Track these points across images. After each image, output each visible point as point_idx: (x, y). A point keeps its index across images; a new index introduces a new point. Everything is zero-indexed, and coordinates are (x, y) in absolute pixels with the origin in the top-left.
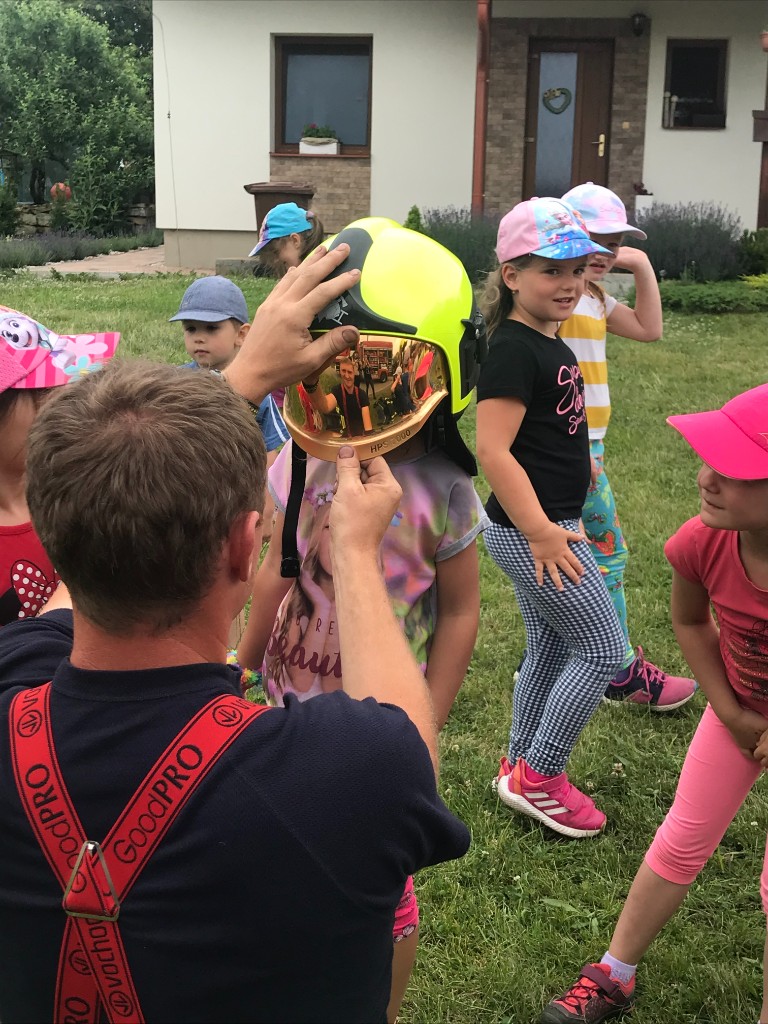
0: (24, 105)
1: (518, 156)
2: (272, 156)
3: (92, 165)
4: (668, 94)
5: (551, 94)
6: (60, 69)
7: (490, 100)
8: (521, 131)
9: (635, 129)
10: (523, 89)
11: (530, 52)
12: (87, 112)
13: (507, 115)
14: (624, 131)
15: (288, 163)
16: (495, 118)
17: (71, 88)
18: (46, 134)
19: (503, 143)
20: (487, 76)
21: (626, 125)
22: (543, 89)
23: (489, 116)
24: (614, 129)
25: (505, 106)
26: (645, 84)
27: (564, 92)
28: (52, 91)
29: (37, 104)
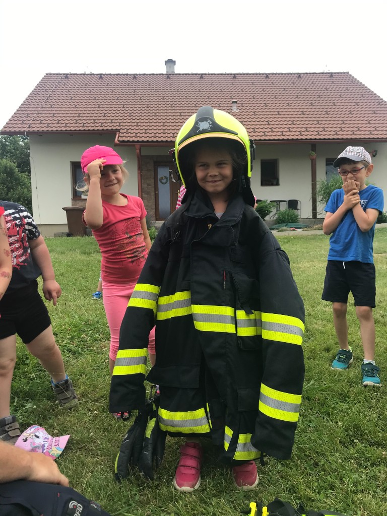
1: (153, 197)
2: (72, 200)
5: (162, 179)
7: (143, 180)
8: (153, 189)
10: (153, 177)
11: (154, 166)
13: (149, 185)
15: (78, 202)
16: (145, 186)
19: (148, 193)
20: (141, 172)
22: (159, 177)
23: (143, 185)
25: (148, 182)
27: (166, 178)
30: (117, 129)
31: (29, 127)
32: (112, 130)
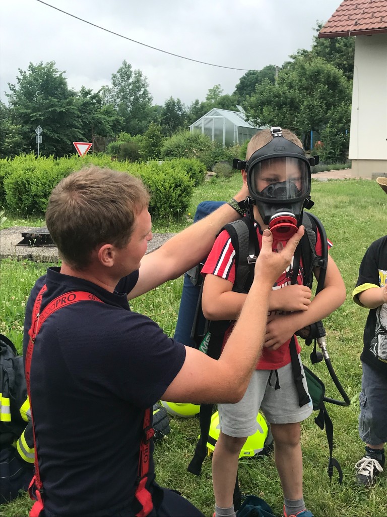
0: (302, 107)
3: (330, 132)
6: (320, 91)
12: (330, 109)
17: (324, 99)
18: (311, 119)
28: (316, 100)
29: (308, 107)
31: (356, 24)
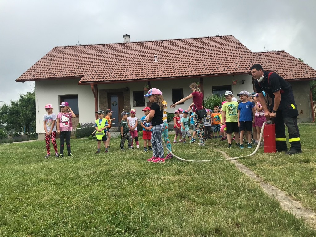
4: (134, 101)
9: (129, 108)
10: (107, 102)
11: (108, 95)
14: (127, 108)
21: (127, 107)
22: (112, 102)
23: (100, 107)
24: (125, 108)
25: (104, 105)
26: (130, 99)
27: (116, 102)
30: (82, 75)
31: (33, 76)
32: (80, 75)
